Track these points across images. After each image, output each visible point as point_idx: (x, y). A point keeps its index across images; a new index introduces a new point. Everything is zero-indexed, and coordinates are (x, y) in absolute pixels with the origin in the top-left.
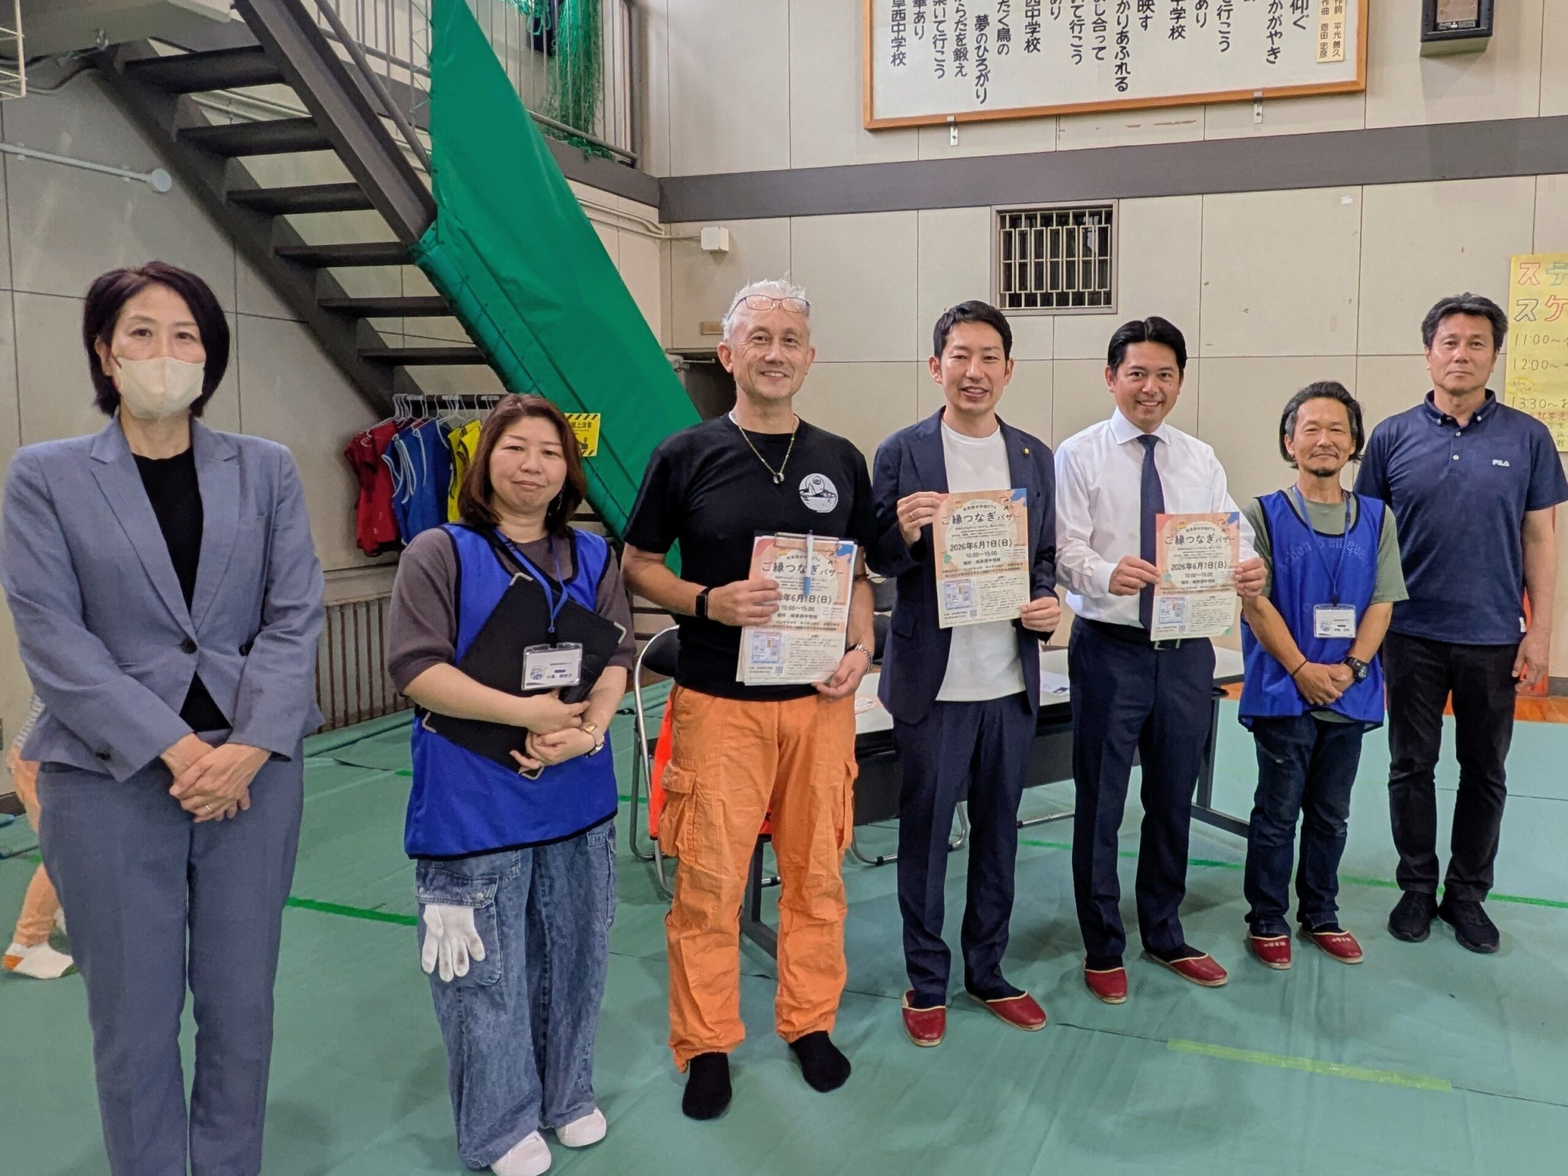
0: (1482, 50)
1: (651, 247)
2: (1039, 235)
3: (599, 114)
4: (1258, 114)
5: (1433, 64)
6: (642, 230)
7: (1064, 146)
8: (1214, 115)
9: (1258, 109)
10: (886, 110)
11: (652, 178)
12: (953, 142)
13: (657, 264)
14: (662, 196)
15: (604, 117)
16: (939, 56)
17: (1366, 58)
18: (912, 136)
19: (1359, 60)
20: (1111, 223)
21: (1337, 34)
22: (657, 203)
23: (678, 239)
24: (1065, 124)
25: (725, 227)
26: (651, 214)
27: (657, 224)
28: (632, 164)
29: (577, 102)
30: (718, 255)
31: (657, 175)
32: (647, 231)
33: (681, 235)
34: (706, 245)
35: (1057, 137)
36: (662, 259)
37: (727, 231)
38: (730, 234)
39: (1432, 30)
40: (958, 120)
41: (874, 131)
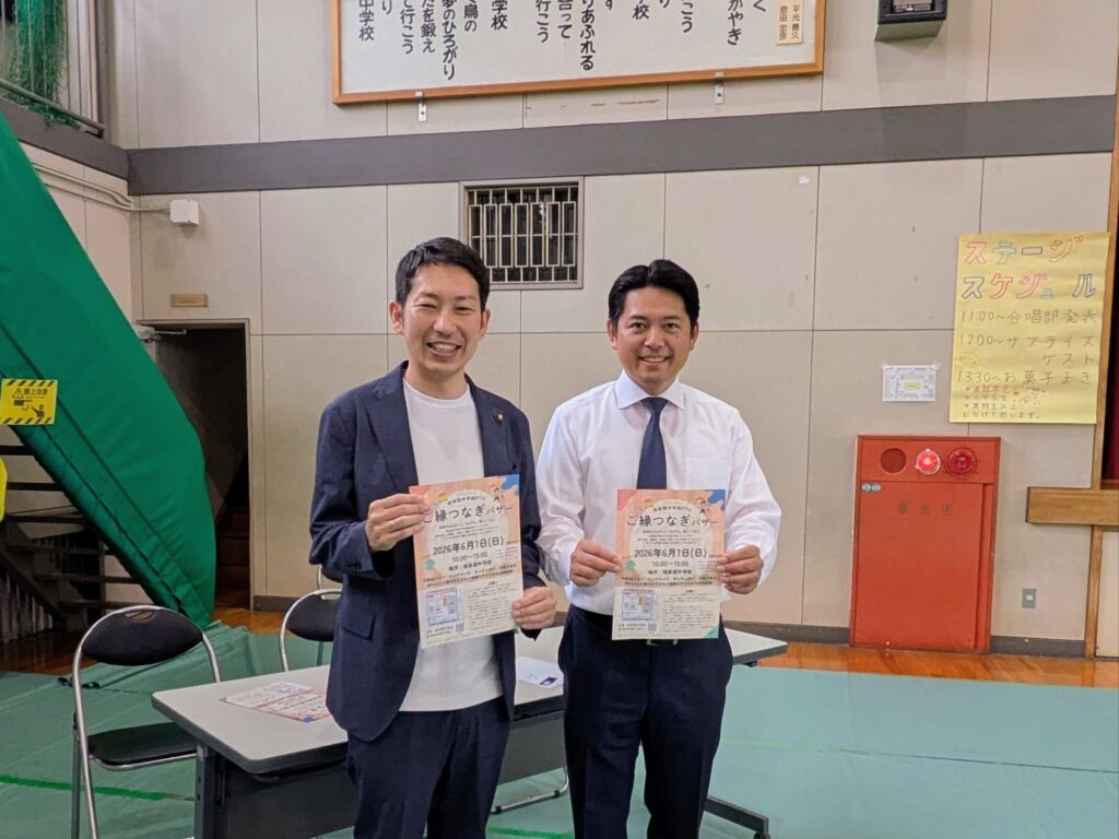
0: (934, 35)
1: (120, 219)
2: (507, 212)
3: (63, 83)
4: (719, 95)
5: (888, 48)
6: (110, 202)
7: (532, 123)
8: (677, 95)
9: (718, 89)
10: (355, 86)
11: (120, 150)
12: (422, 118)
13: (126, 237)
14: (130, 168)
15: (68, 86)
16: (407, 32)
17: (823, 42)
18: (380, 112)
19: (817, 44)
20: (576, 201)
21: (796, 17)
22: (126, 176)
23: (147, 212)
24: (533, 102)
25: (195, 200)
26: (120, 186)
27: (125, 195)
28: (100, 135)
29: (39, 70)
30: (187, 228)
31: (125, 147)
32: (116, 204)
33: (151, 208)
34: (176, 217)
35: (524, 115)
36: (132, 233)
37: (196, 204)
38: (200, 208)
39: (889, 13)
40: (426, 95)
41: (342, 105)
